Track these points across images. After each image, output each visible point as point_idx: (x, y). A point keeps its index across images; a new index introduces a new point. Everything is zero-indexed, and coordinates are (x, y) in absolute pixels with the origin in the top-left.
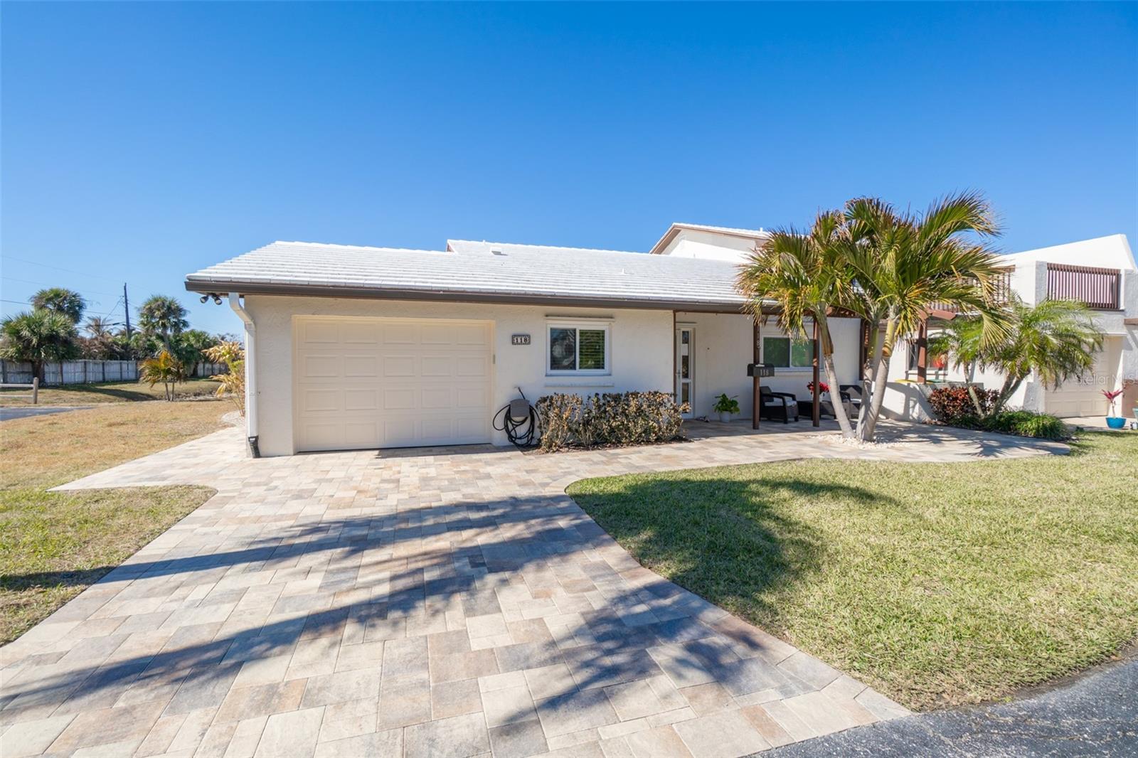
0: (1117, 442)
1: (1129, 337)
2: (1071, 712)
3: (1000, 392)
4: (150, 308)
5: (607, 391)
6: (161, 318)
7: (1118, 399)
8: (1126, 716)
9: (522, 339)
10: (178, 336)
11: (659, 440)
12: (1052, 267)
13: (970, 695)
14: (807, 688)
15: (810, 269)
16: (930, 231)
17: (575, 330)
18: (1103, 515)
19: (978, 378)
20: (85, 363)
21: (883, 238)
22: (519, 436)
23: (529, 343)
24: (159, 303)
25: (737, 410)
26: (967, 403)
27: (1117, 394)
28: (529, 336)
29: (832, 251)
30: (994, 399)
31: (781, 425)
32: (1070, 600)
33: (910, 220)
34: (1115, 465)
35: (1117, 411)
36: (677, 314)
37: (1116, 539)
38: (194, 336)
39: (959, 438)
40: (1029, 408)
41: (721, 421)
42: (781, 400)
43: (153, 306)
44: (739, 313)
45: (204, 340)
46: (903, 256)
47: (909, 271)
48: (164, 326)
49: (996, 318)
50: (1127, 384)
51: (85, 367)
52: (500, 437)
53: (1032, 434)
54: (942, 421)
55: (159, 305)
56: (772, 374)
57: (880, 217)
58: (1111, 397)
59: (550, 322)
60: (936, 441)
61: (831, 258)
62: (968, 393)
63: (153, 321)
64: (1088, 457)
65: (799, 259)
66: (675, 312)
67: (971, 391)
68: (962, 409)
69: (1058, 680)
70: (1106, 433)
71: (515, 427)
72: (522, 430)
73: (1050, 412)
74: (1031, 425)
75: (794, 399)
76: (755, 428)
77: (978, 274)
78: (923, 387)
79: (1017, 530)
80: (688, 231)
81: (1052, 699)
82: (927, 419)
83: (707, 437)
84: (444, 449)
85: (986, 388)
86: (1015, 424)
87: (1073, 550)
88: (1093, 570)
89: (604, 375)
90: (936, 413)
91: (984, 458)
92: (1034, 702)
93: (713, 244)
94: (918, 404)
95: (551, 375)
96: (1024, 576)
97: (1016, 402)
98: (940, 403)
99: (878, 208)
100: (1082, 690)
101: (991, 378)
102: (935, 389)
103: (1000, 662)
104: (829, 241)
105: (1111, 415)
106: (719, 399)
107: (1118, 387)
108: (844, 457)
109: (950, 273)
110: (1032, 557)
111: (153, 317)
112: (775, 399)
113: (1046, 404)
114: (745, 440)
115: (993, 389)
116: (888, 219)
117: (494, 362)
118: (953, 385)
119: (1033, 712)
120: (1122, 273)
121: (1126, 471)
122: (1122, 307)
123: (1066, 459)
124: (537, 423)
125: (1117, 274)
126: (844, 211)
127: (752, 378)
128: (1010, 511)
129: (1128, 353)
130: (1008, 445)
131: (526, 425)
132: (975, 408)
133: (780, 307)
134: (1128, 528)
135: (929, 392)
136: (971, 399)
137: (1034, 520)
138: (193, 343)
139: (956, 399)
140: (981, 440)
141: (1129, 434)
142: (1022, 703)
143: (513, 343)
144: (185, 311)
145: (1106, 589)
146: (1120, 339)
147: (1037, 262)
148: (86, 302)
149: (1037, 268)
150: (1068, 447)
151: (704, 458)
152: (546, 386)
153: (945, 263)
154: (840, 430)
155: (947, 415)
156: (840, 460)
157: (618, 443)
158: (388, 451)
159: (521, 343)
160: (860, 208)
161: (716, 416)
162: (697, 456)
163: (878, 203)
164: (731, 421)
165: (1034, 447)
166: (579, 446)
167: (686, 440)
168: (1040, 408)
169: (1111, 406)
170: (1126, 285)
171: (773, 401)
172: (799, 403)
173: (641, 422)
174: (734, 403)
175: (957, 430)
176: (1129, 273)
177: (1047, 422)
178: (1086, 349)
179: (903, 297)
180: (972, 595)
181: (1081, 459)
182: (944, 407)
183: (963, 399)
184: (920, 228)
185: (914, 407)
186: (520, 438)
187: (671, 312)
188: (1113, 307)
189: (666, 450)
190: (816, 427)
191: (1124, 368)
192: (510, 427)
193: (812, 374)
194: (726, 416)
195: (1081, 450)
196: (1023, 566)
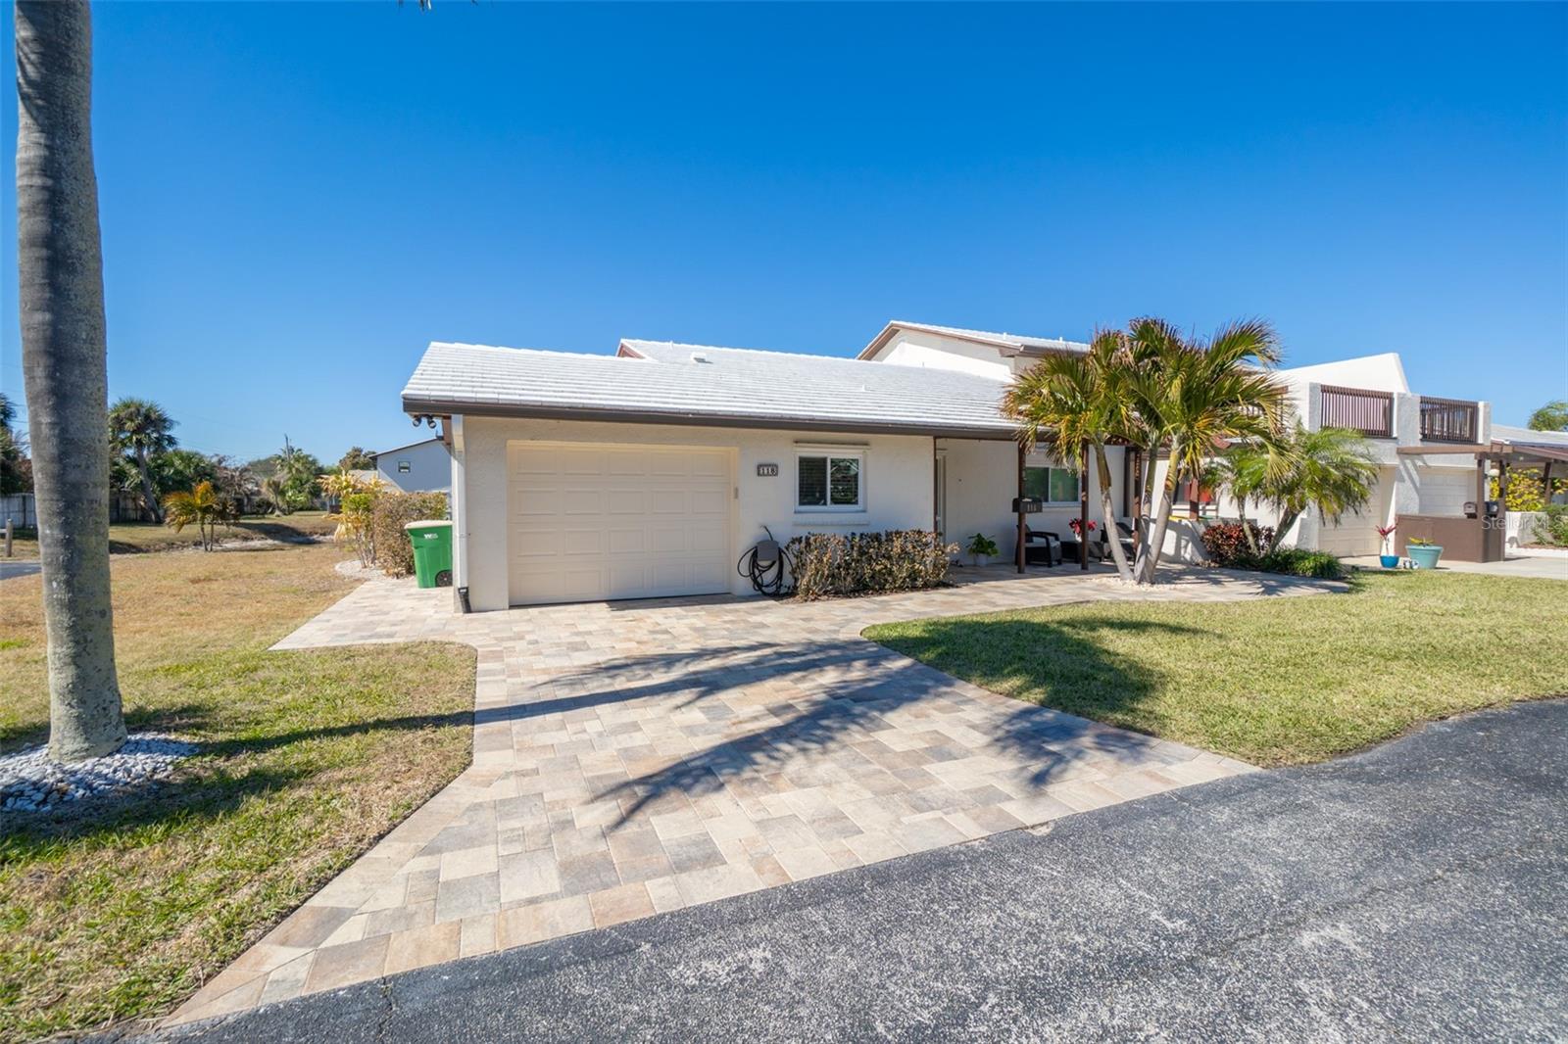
0: (1391, 579)
1: (1402, 467)
2: (1372, 764)
3: (1276, 529)
4: (117, 418)
5: (866, 531)
6: (134, 432)
7: (1391, 536)
8: (1409, 763)
9: (768, 469)
10: (160, 458)
11: (926, 586)
12: (1326, 390)
13: (1299, 760)
14: (1181, 760)
15: (1087, 395)
16: (1217, 357)
17: (824, 460)
18: (1385, 641)
19: (1250, 512)
20: (24, 498)
21: (1169, 365)
22: (765, 583)
23: (776, 474)
24: (133, 409)
25: (995, 552)
26: (1242, 541)
27: (1390, 531)
28: (776, 466)
29: (1115, 375)
30: (1269, 537)
31: (1046, 569)
32: (1365, 700)
33: (1196, 347)
34: (1391, 601)
35: (1389, 548)
36: (938, 441)
37: (1396, 657)
38: (182, 458)
39: (1236, 579)
40: (1303, 547)
41: (975, 565)
42: (1044, 540)
43: (123, 414)
44: (1011, 440)
45: (198, 465)
46: (1188, 383)
47: (1196, 399)
48: (140, 444)
49: (1281, 448)
50: (1400, 519)
51: (24, 504)
52: (744, 584)
53: (1309, 573)
54: (1216, 562)
55: (131, 414)
56: (1040, 510)
57: (1164, 339)
58: (1384, 533)
59: (798, 449)
60: (1217, 582)
61: (1113, 382)
62: (1242, 530)
63: (122, 436)
64: (1366, 594)
65: (1075, 381)
66: (935, 438)
67: (1246, 527)
68: (1236, 549)
69: (1360, 748)
70: (1381, 572)
71: (761, 572)
72: (769, 576)
73: (1326, 550)
74: (1309, 564)
75: (1057, 539)
76: (1020, 573)
77: (1264, 404)
78: (1196, 524)
79: (1313, 654)
80: (909, 332)
81: (1358, 758)
82: (1200, 560)
83: (974, 582)
84: (681, 600)
85: (1260, 525)
86: (1292, 563)
87: (1363, 666)
88: (1380, 680)
89: (857, 512)
90: (1210, 553)
91: (1267, 596)
92: (1345, 760)
93: (943, 349)
94: (1190, 545)
95: (800, 512)
96: (1326, 685)
97: (1290, 540)
98: (1214, 542)
99: (1162, 329)
100: (1378, 752)
101: (1264, 514)
102: (1207, 526)
103: (1317, 740)
104: (1109, 364)
105: (1384, 554)
106: (973, 540)
107: (1391, 522)
108: (1131, 599)
109: (1236, 402)
110: (1330, 671)
111: (121, 429)
112: (1035, 539)
113: (1320, 542)
114: (1017, 585)
115: (1267, 526)
116: (1173, 342)
117: (736, 496)
118: (1226, 522)
119: (1345, 765)
120: (1395, 396)
121: (1402, 606)
122: (1395, 435)
123: (1346, 596)
124: (787, 569)
125: (1389, 397)
126: (1127, 332)
127: (1017, 514)
128: (1304, 640)
129: (1401, 485)
130: (1286, 585)
131: (774, 570)
132: (1249, 547)
133: (1056, 433)
134: (1405, 649)
135: (1202, 529)
136: (1246, 537)
137: (1327, 646)
138: (181, 468)
139: (1231, 537)
140: (1261, 581)
141: (1402, 572)
142: (1338, 761)
143: (759, 474)
144: (172, 423)
145: (1390, 692)
146: (1394, 468)
147: (1311, 384)
148: (16, 408)
149: (1311, 390)
150: (1345, 585)
151: (985, 603)
152: (796, 525)
153: (1232, 390)
154: (1118, 571)
155: (1221, 555)
156: (1127, 602)
157: (881, 590)
158: (619, 602)
159: (768, 475)
160: (1145, 330)
161: (969, 560)
162: (975, 601)
163: (1163, 325)
164: (987, 565)
165: (1312, 586)
166: (838, 593)
167: (952, 586)
168: (1313, 546)
169: (1385, 542)
170: (1399, 410)
171: (1032, 541)
172: (1063, 544)
173: (906, 565)
174: (991, 544)
175: (1231, 571)
176: (1402, 397)
177: (1324, 560)
178: (1364, 482)
179: (1191, 427)
180: (1288, 700)
181: (1361, 596)
182: (1218, 546)
183: (1238, 537)
184: (1206, 352)
185: (1186, 547)
186: (767, 586)
187: (930, 439)
188: (1386, 435)
189: (939, 595)
190: (1085, 570)
191: (1397, 502)
192: (757, 573)
193: (1080, 509)
194: (983, 559)
195: (1356, 588)
196: (1323, 679)
